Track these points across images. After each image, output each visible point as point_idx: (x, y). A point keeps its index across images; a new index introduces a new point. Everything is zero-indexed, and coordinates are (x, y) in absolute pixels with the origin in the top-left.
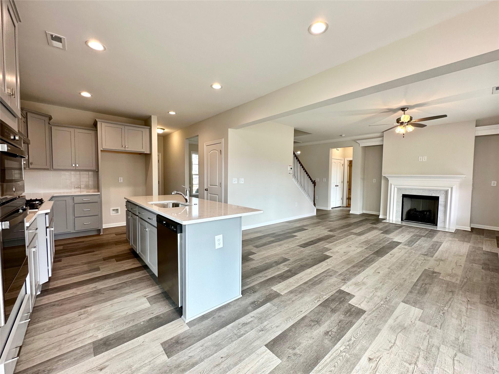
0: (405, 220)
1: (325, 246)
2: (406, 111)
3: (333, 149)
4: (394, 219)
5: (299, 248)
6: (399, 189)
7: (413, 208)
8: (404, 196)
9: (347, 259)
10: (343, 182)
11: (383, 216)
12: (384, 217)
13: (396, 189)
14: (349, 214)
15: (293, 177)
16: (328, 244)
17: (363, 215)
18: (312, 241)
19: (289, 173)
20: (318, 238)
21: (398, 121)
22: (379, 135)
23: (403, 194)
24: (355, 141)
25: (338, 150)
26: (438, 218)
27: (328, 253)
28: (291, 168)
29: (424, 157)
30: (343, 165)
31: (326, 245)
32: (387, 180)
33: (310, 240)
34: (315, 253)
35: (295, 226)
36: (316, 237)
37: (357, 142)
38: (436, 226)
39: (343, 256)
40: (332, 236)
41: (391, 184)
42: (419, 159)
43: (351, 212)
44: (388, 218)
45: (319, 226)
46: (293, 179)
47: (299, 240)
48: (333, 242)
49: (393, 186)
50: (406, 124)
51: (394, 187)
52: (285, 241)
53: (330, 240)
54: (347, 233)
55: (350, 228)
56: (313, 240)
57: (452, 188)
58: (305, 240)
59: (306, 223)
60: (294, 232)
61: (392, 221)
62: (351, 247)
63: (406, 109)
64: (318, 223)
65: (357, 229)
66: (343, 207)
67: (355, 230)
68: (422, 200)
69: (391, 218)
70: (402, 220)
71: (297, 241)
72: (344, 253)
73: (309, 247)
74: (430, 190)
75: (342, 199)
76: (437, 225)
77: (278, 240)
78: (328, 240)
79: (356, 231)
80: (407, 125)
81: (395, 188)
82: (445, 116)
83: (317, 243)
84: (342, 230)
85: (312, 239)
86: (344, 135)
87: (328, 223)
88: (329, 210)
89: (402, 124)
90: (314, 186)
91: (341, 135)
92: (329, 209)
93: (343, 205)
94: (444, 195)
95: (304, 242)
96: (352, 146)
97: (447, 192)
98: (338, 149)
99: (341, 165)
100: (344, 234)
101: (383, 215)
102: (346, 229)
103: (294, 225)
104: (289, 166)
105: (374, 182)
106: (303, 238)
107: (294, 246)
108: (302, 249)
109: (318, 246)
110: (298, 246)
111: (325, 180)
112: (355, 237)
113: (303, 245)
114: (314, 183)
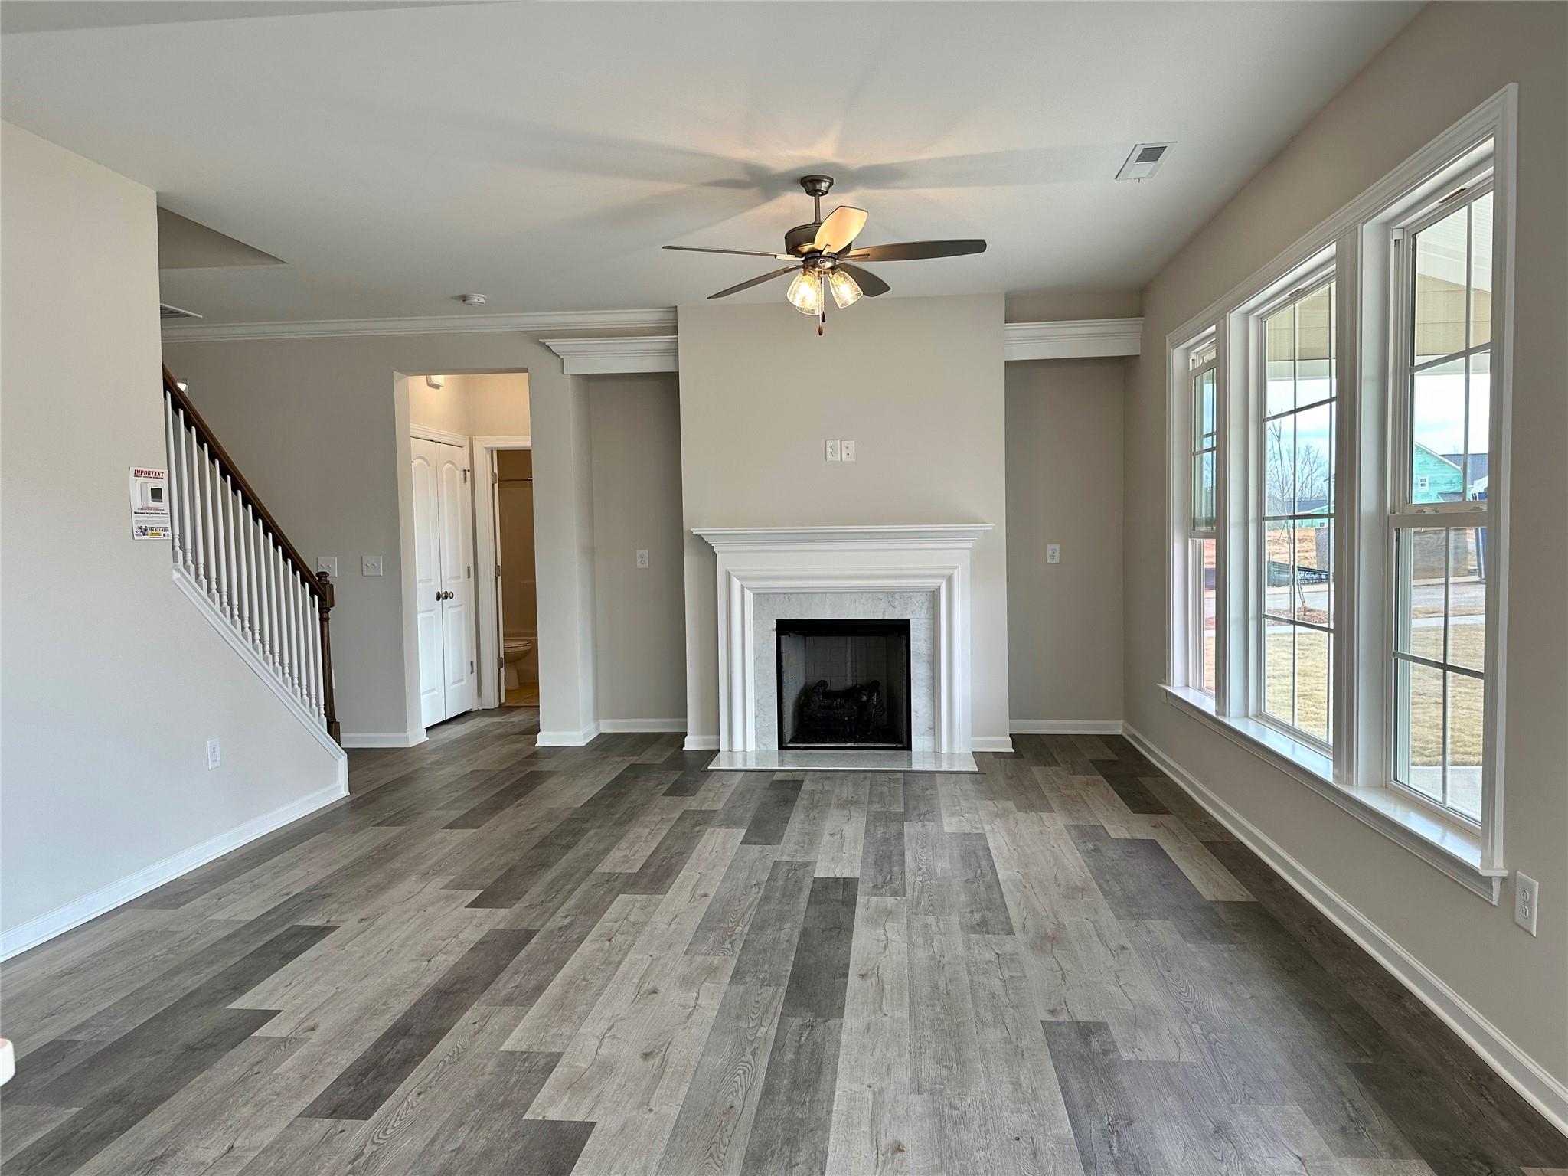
0: (791, 741)
1: (507, 1046)
2: (824, 193)
3: (410, 377)
4: (751, 747)
5: (327, 1139)
6: (761, 597)
7: (817, 680)
8: (785, 628)
9: (687, 1109)
10: (473, 572)
11: (701, 737)
12: (705, 742)
13: (749, 596)
14: (537, 755)
15: (175, 560)
16: (518, 1018)
17: (605, 744)
18: (398, 1031)
19: (144, 531)
20: (429, 981)
21: (797, 240)
22: (649, 317)
23: (778, 621)
24: (540, 339)
25: (437, 387)
26: (913, 714)
27: (552, 1101)
28: (156, 494)
29: (844, 443)
30: (469, 474)
31: (506, 1032)
32: (708, 552)
33: (383, 1023)
34: (462, 1135)
35: (228, 922)
36: (416, 984)
37: (548, 348)
38: (906, 752)
39: (651, 1090)
40: (518, 939)
41: (728, 575)
42: (829, 451)
43: (544, 740)
44: (724, 747)
45: (396, 877)
46: (176, 575)
47: (302, 1051)
48: (540, 989)
49: (736, 584)
50: (829, 264)
51: (742, 587)
52: (184, 1099)
53: (518, 979)
54: (584, 886)
55: (583, 847)
56: (408, 1015)
57: (950, 580)
58: (347, 1032)
59: (298, 872)
60: (241, 983)
61: (745, 760)
62: (655, 992)
63: (824, 186)
64: (383, 855)
65: (624, 844)
66: (484, 713)
67: (616, 854)
68: (849, 638)
69: (738, 746)
70: (781, 746)
71: (288, 1066)
72: (646, 1056)
73: (400, 1091)
74: (874, 593)
75: (476, 667)
76: (909, 748)
77: (115, 1113)
78: (506, 983)
79: (626, 860)
80: (832, 268)
81: (746, 590)
82: (978, 246)
83: (443, 1032)
84: (550, 875)
85: (399, 1007)
86: (478, 299)
87: (444, 840)
88: (412, 744)
89: (812, 262)
90: (324, 610)
91: (464, 298)
92: (416, 736)
93: (481, 705)
94: (924, 611)
95: (346, 1059)
96: (525, 370)
97: (933, 597)
98: (438, 379)
99: (459, 475)
100: (572, 902)
101: (702, 734)
102: (570, 855)
103: (219, 916)
104: (138, 473)
105: (639, 565)
106: (327, 1023)
107: (280, 1125)
108: (358, 1132)
109: (458, 1056)
110: (312, 1112)
111: (375, 565)
112: (644, 907)
113: (345, 1093)
114: (320, 588)
